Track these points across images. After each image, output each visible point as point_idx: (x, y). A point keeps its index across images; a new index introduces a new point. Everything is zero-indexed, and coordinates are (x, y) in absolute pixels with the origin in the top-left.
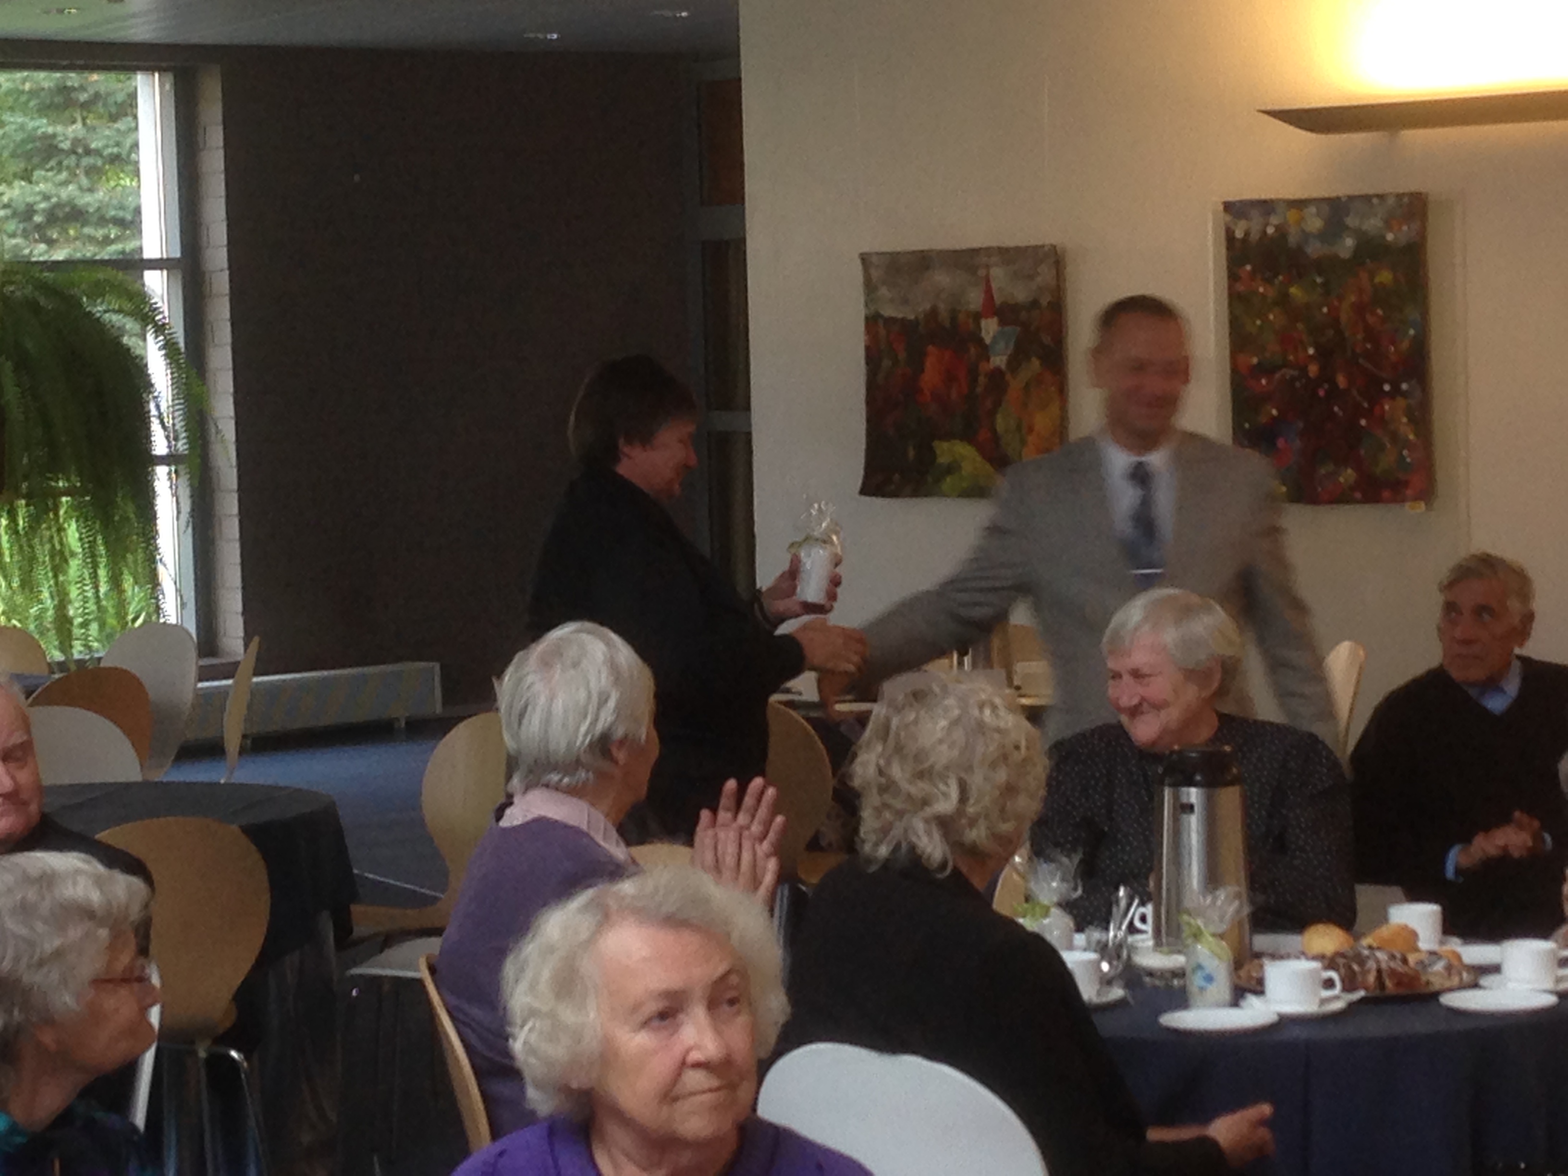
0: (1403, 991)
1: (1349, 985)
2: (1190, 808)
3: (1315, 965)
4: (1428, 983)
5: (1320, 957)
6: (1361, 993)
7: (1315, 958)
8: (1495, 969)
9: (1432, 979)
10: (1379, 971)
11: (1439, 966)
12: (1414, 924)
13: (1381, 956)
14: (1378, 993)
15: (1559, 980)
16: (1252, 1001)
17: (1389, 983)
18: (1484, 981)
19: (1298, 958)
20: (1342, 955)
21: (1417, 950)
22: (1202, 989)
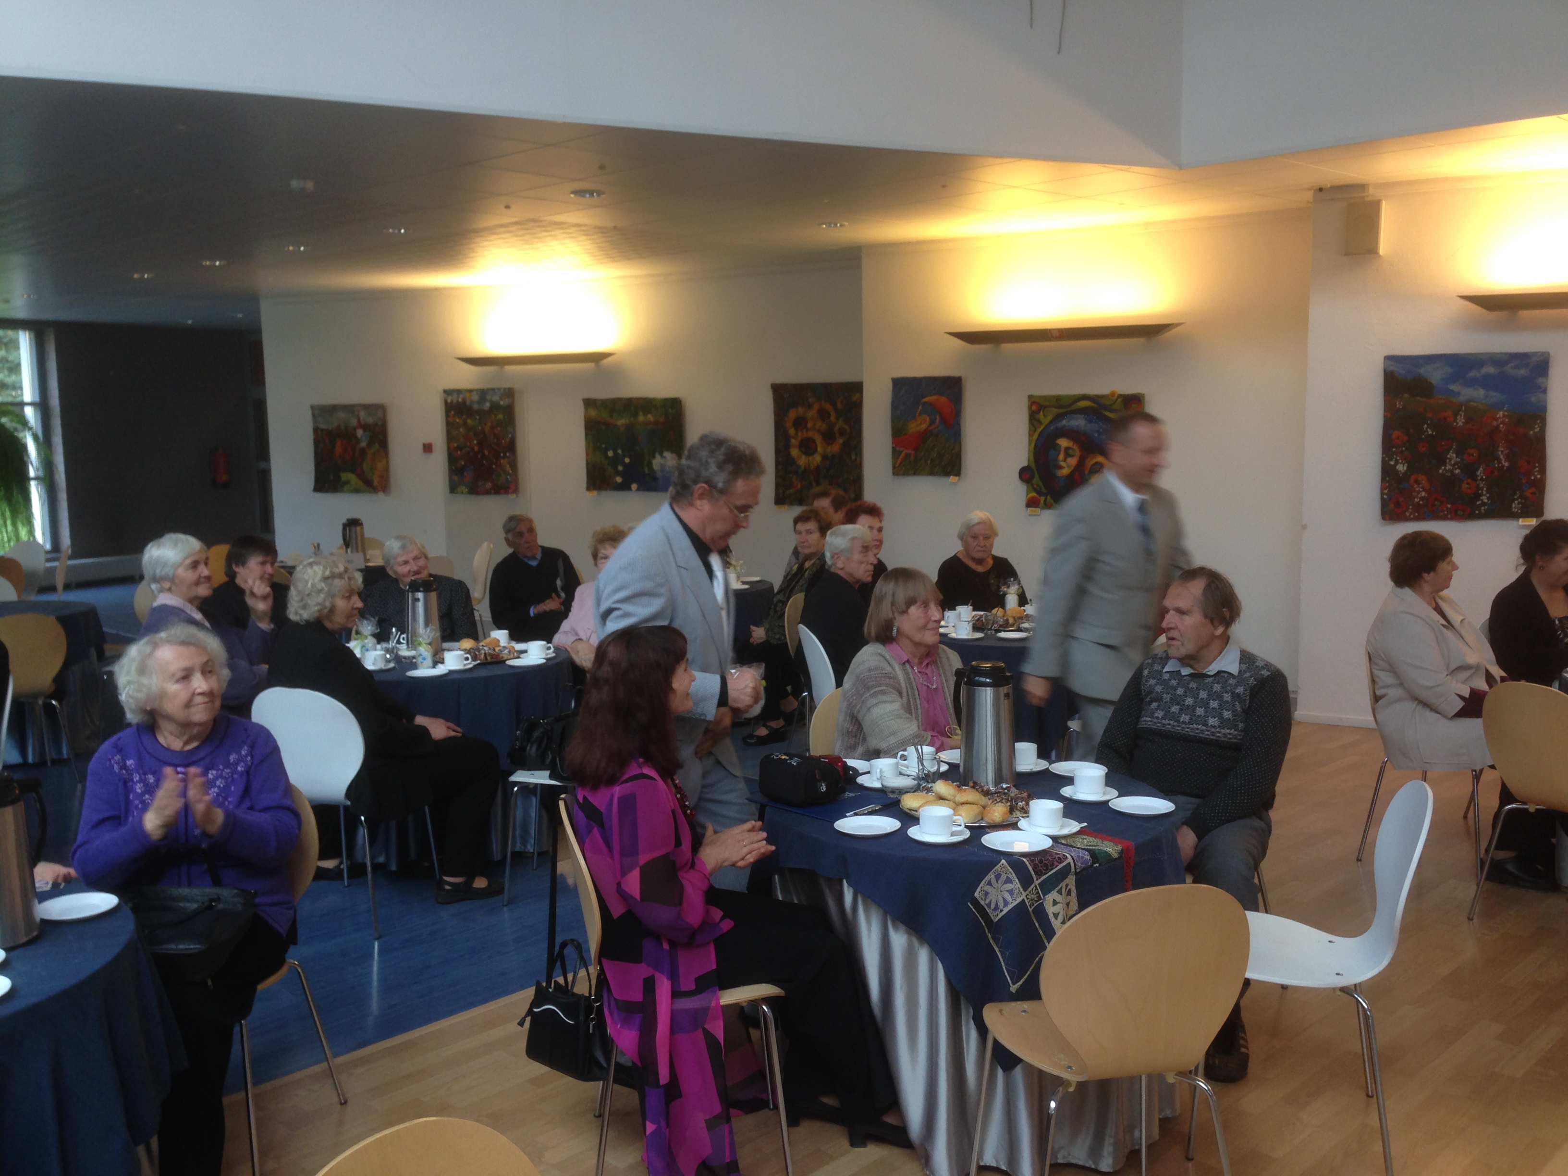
0: (493, 660)
1: (474, 659)
2: (418, 600)
3: (462, 652)
4: (502, 657)
5: (465, 650)
6: (479, 662)
7: (462, 650)
8: (525, 651)
9: (504, 656)
10: (485, 654)
11: (506, 651)
12: (497, 638)
13: (486, 649)
14: (485, 661)
15: (547, 654)
16: (440, 665)
17: (489, 658)
18: (522, 656)
19: (457, 650)
20: (473, 649)
21: (499, 646)
22: (422, 663)
